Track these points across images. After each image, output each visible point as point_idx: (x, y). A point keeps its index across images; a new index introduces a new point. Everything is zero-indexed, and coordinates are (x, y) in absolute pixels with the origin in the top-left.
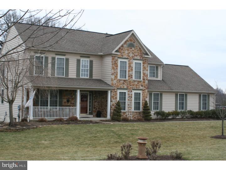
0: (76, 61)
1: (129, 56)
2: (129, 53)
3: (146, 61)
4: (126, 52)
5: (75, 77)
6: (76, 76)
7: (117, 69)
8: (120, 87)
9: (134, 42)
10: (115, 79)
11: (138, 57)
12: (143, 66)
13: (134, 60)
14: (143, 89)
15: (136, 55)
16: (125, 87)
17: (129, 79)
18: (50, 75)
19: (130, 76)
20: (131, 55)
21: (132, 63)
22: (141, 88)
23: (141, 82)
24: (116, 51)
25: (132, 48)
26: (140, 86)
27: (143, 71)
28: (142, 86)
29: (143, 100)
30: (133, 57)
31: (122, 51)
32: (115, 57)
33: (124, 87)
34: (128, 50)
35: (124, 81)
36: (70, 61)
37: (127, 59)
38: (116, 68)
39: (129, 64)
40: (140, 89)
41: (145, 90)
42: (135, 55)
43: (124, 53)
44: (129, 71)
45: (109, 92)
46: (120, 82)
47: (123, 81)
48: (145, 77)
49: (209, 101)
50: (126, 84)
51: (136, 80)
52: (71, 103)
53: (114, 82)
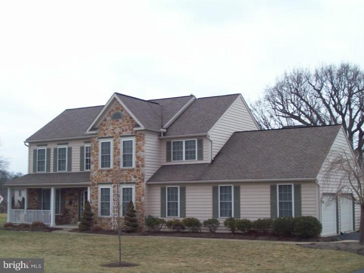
1: (114, 133)
2: (115, 128)
3: (141, 136)
4: (111, 127)
6: (79, 170)
7: (97, 155)
8: (102, 181)
9: (122, 110)
10: (95, 170)
11: (129, 132)
12: (137, 144)
13: (122, 138)
14: (136, 182)
15: (125, 129)
16: (109, 180)
17: (114, 168)
18: (52, 171)
19: (117, 163)
20: (118, 131)
21: (119, 143)
22: (133, 180)
23: (133, 170)
24: (93, 129)
25: (118, 121)
26: (132, 177)
27: (136, 152)
28: (135, 177)
29: (136, 200)
30: (120, 133)
31: (105, 128)
32: (95, 138)
33: (107, 180)
34: (113, 124)
35: (109, 171)
36: (73, 150)
37: (112, 137)
38: (95, 153)
39: (115, 145)
40: (132, 181)
41: (140, 182)
42: (123, 131)
43: (107, 129)
44: (114, 156)
45: (89, 188)
46: (102, 173)
47: (106, 172)
48: (140, 163)
49: (300, 198)
50: (110, 175)
51: (125, 168)
52: (74, 206)
53: (94, 174)
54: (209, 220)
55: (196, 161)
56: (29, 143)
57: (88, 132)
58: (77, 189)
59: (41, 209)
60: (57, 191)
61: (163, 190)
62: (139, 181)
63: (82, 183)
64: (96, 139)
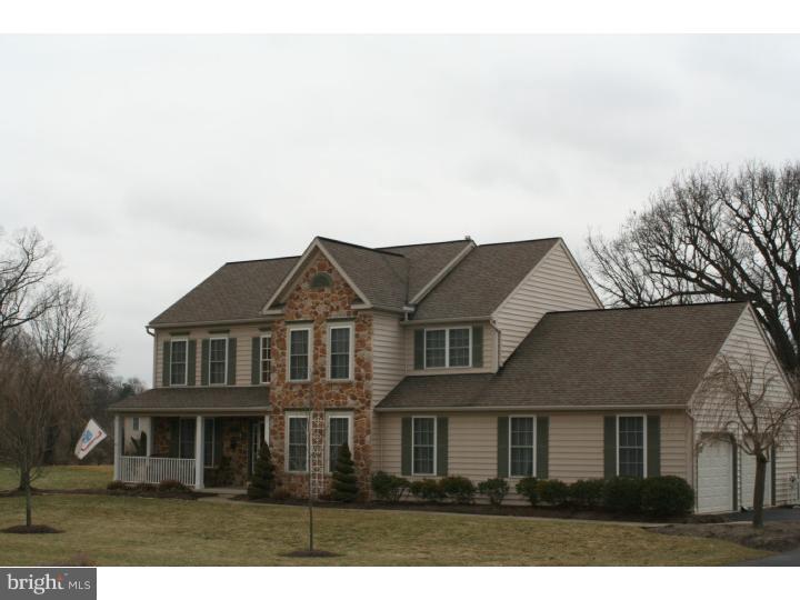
0: (251, 343)
1: (316, 313)
2: (318, 304)
3: (366, 320)
4: (309, 303)
5: (248, 384)
6: (250, 382)
7: (284, 354)
8: (293, 405)
9: (330, 271)
10: (278, 384)
11: (343, 313)
12: (357, 336)
13: (329, 324)
14: (357, 407)
15: (335, 307)
16: (306, 403)
17: (315, 381)
18: (198, 384)
19: (320, 372)
20: (321, 309)
21: (324, 332)
22: (351, 403)
23: (349, 385)
24: (276, 305)
25: (323, 290)
26: (349, 399)
27: (356, 351)
28: (354, 398)
29: (356, 442)
30: (326, 314)
31: (297, 304)
32: (279, 322)
33: (302, 403)
34: (312, 297)
35: (304, 386)
36: (238, 344)
37: (312, 322)
38: (280, 351)
39: (317, 336)
40: (347, 406)
41: (363, 408)
42: (332, 309)
43: (302, 306)
44: (316, 357)
45: (267, 418)
46: (291, 388)
47: (300, 388)
48: (362, 370)
49: (658, 442)
50: (308, 394)
51: (334, 380)
52: (240, 451)
53: (278, 391)
54: (490, 480)
55: (470, 369)
56: (156, 329)
57: (266, 311)
58: (245, 419)
59: (177, 457)
60: (208, 423)
61: (406, 424)
62: (361, 405)
63: (255, 408)
64: (282, 325)
